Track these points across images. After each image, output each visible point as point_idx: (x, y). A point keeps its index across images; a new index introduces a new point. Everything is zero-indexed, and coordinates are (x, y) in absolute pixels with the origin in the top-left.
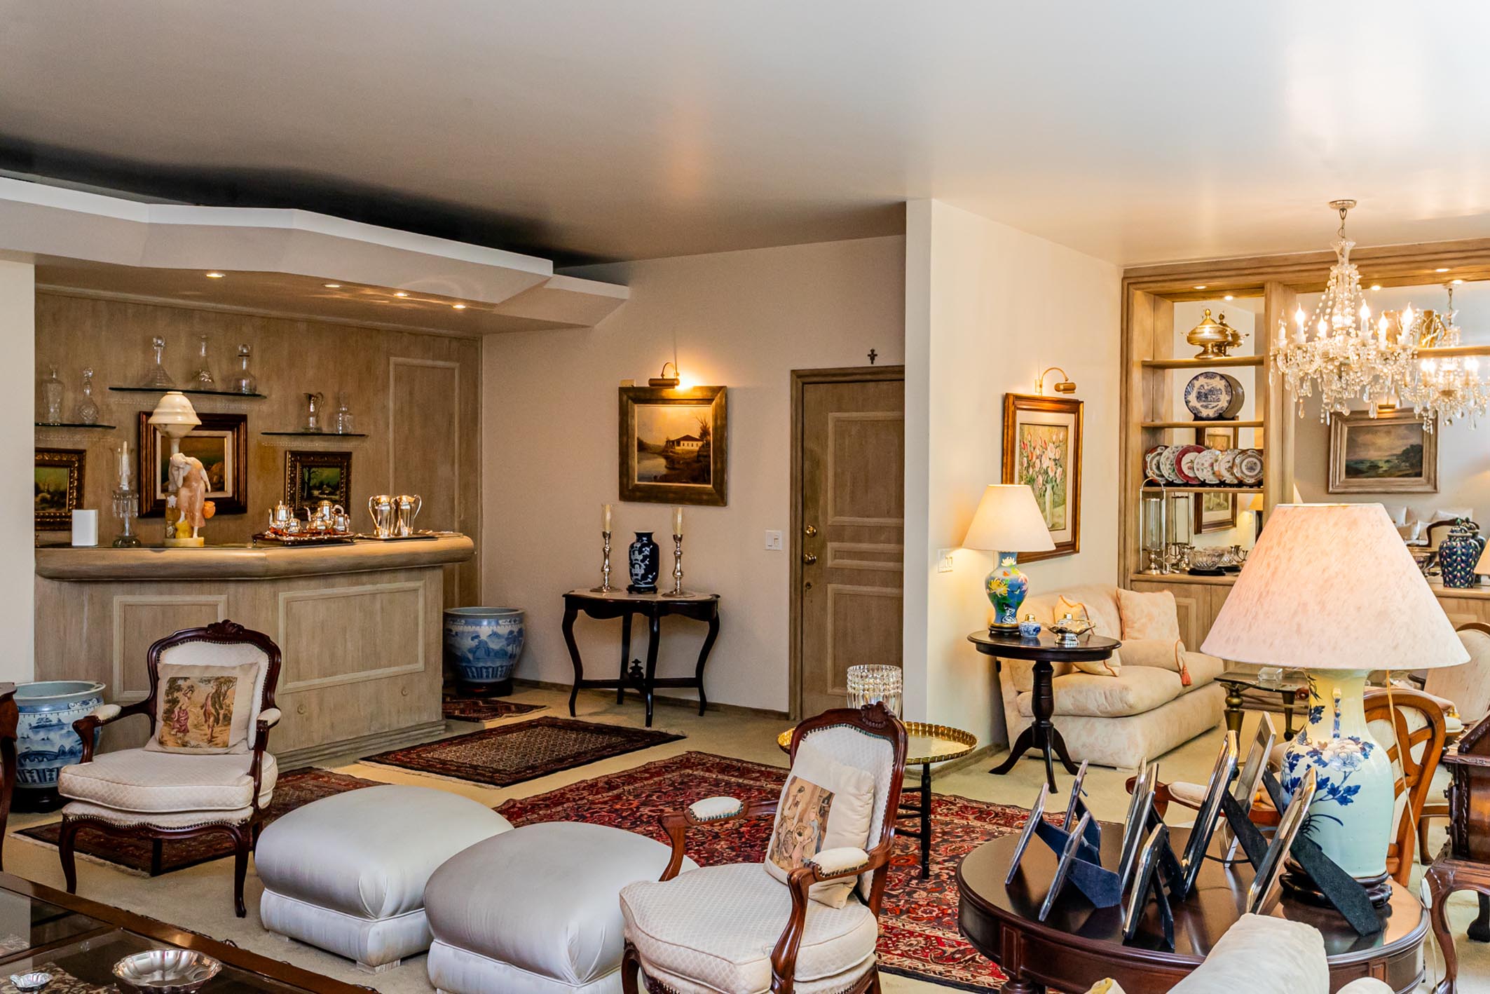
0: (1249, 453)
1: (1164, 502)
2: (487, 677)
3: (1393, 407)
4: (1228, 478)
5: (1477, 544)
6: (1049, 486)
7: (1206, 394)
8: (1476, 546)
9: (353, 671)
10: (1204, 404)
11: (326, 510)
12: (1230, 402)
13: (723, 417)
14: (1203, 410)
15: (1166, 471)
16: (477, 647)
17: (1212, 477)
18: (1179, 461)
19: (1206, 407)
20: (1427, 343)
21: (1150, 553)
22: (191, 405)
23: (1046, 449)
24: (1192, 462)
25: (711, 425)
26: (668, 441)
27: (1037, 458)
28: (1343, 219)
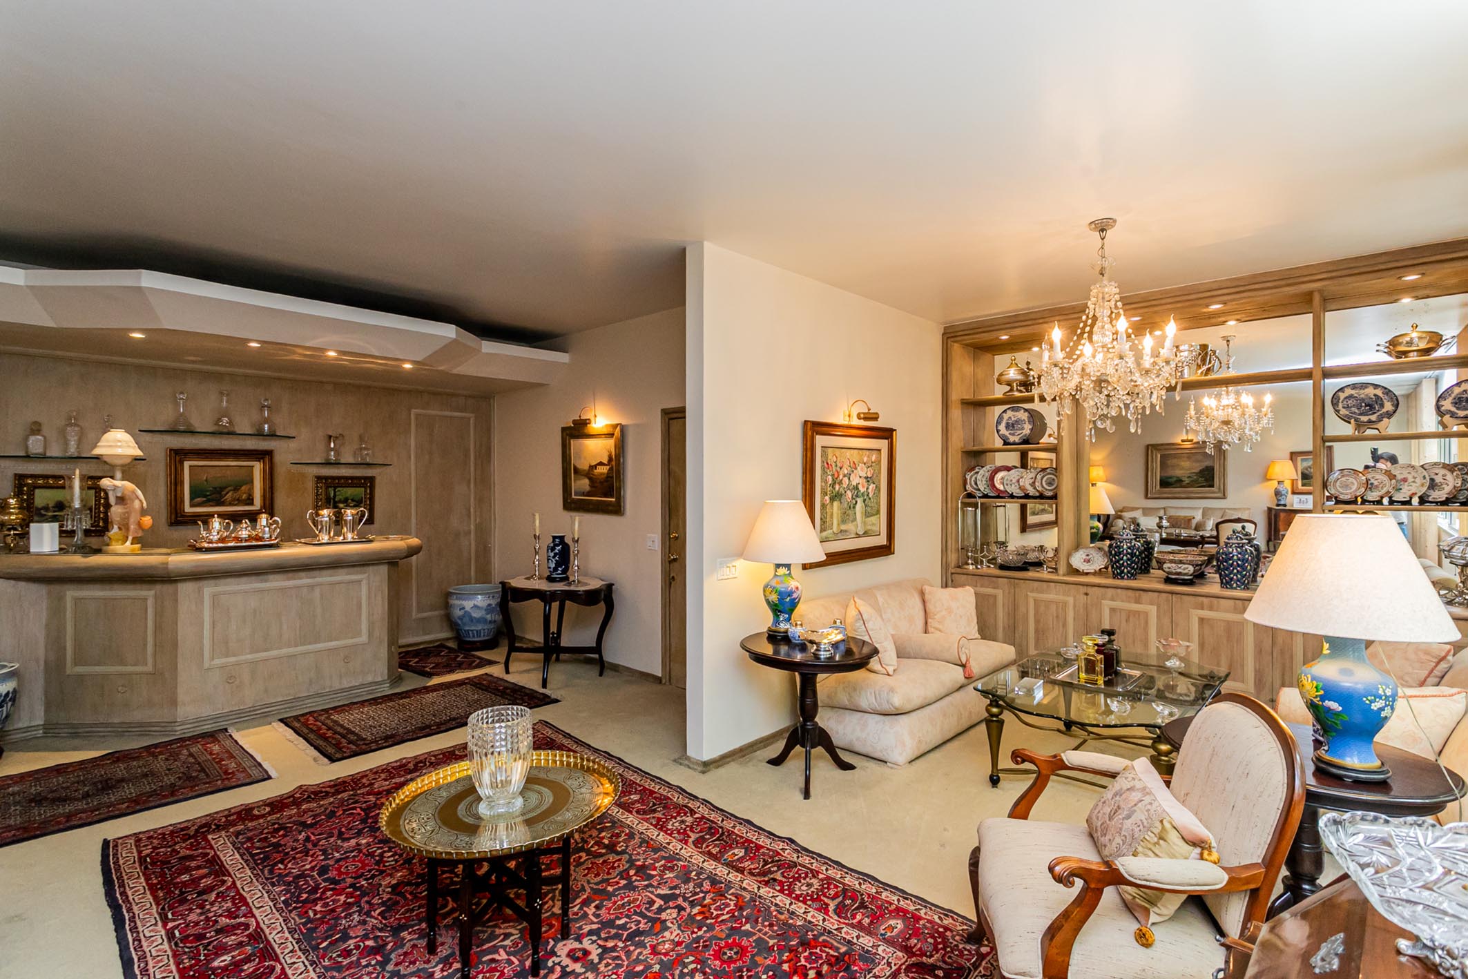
0: (1048, 471)
1: (979, 512)
2: (474, 636)
3: (1191, 441)
4: (1031, 492)
5: (1252, 549)
6: (860, 501)
7: (1013, 424)
8: (1252, 553)
9: (289, 646)
10: (1012, 432)
11: (264, 522)
12: (1031, 430)
13: (621, 446)
14: (1010, 437)
15: (983, 486)
16: (464, 616)
17: (1018, 491)
18: (992, 478)
19: (1013, 434)
20: (1202, 372)
21: (967, 551)
22: (133, 440)
23: (856, 469)
24: (1002, 478)
25: (613, 453)
26: (590, 466)
27: (845, 476)
28: (1103, 239)
